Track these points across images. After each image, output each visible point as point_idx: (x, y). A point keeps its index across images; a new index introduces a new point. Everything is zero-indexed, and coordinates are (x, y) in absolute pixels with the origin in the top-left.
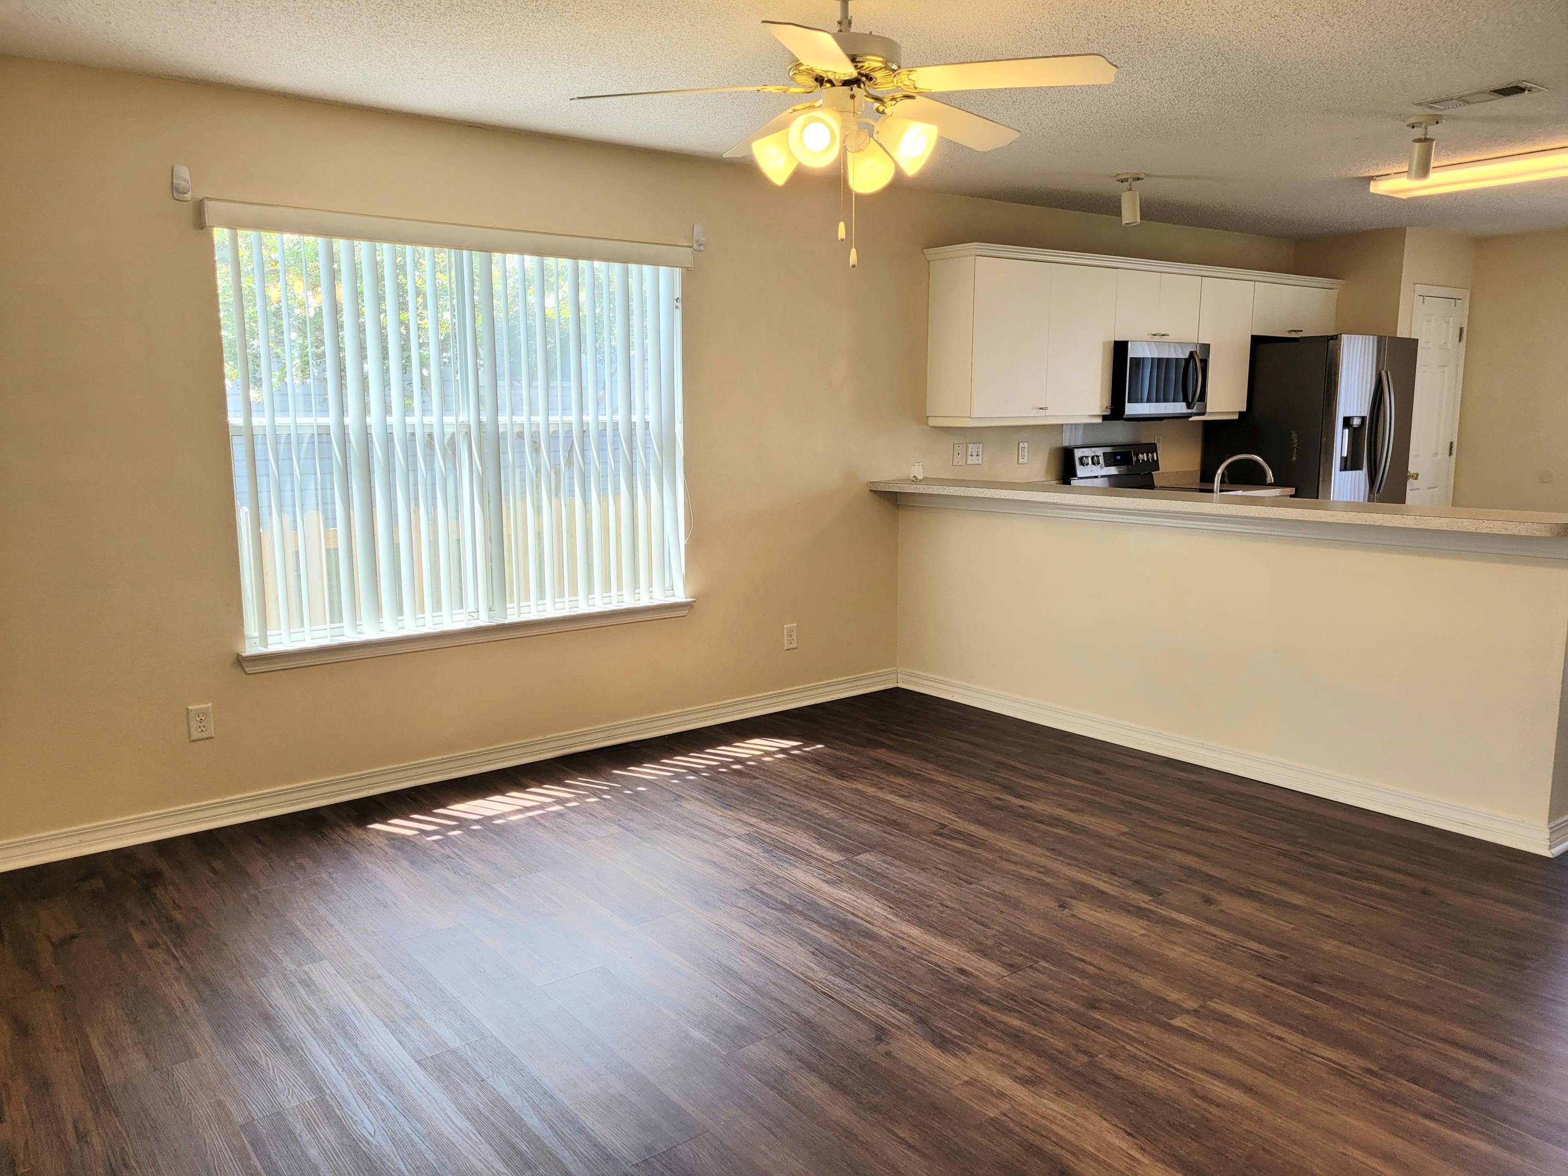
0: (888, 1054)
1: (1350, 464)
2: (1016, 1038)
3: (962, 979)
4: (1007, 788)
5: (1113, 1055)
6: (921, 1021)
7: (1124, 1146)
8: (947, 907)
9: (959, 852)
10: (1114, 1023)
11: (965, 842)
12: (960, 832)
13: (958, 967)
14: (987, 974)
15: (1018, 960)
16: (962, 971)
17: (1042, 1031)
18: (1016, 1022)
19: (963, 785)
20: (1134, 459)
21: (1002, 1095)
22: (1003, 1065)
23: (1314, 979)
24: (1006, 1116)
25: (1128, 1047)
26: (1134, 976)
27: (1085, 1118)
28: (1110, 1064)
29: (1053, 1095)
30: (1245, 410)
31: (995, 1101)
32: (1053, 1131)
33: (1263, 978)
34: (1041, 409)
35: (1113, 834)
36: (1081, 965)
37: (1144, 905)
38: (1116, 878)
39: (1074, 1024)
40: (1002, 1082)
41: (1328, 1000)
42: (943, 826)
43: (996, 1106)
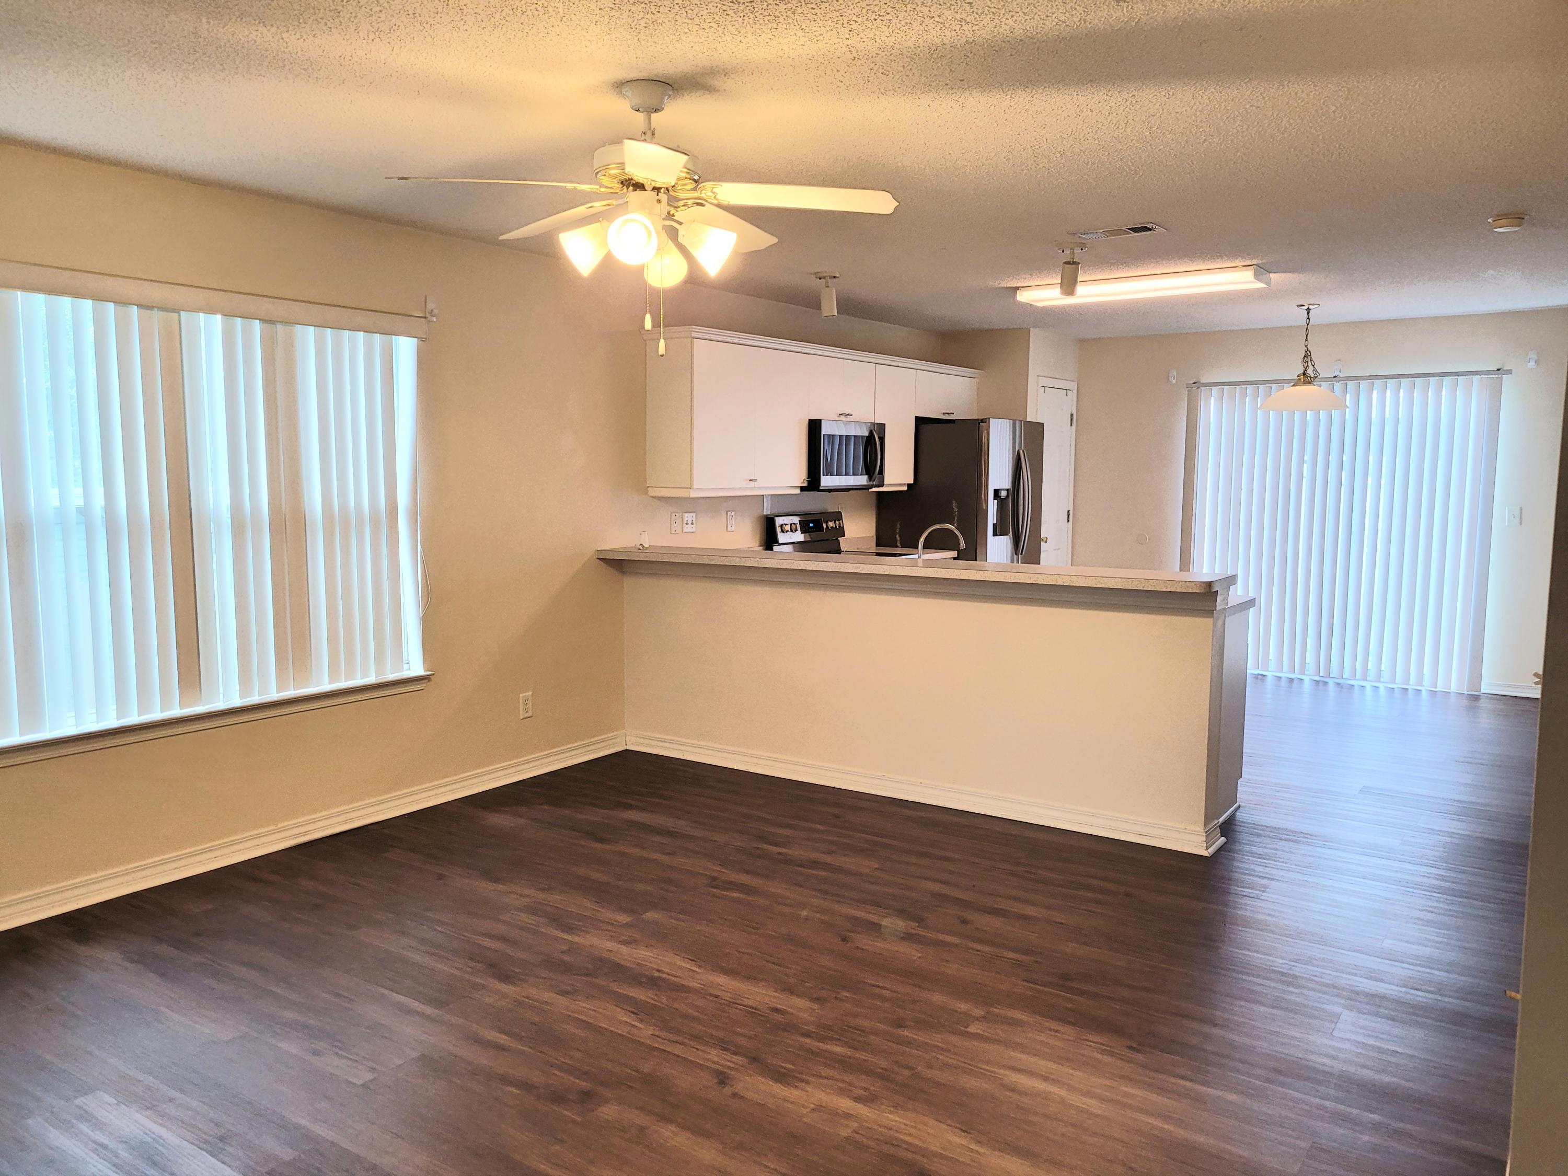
0: (735, 1095)
1: (999, 531)
2: (843, 1064)
3: (779, 1017)
4: (762, 838)
5: (930, 1066)
6: (754, 1059)
7: (964, 1142)
8: (743, 953)
9: (738, 901)
10: (922, 1037)
11: (741, 892)
12: (731, 883)
13: (772, 1006)
14: (799, 1009)
15: (823, 994)
16: (776, 1010)
17: (864, 1054)
18: (838, 1049)
19: (720, 838)
20: (825, 526)
21: (848, 1116)
22: (841, 1089)
23: (1066, 977)
24: (857, 1133)
25: (941, 1057)
26: (925, 995)
27: (925, 1124)
28: (929, 1073)
29: (892, 1109)
30: (912, 482)
31: (845, 1122)
32: (902, 1140)
33: (1028, 982)
34: (750, 480)
35: (867, 871)
36: (877, 990)
37: (914, 932)
38: (882, 910)
39: (890, 1044)
40: (845, 1104)
41: (1082, 993)
42: (714, 879)
43: (847, 1126)
